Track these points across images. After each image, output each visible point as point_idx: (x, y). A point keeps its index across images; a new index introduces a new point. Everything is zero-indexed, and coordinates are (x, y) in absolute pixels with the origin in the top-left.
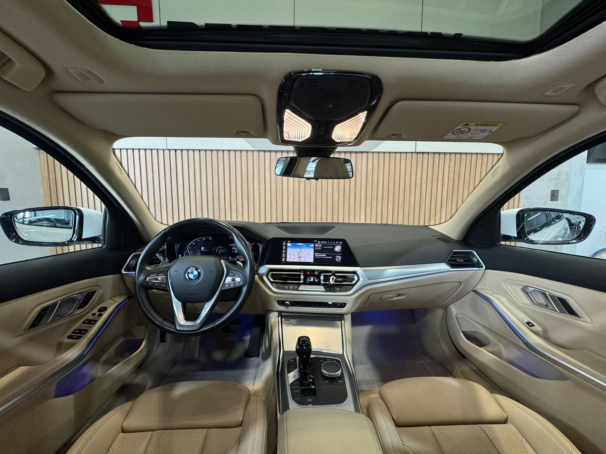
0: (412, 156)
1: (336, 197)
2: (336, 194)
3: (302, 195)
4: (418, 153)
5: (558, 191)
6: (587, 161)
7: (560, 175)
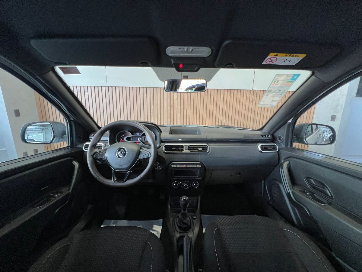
0: (250, 92)
1: (205, 116)
2: (205, 114)
3: (185, 114)
4: (254, 90)
5: (335, 116)
6: (356, 96)
7: (338, 106)
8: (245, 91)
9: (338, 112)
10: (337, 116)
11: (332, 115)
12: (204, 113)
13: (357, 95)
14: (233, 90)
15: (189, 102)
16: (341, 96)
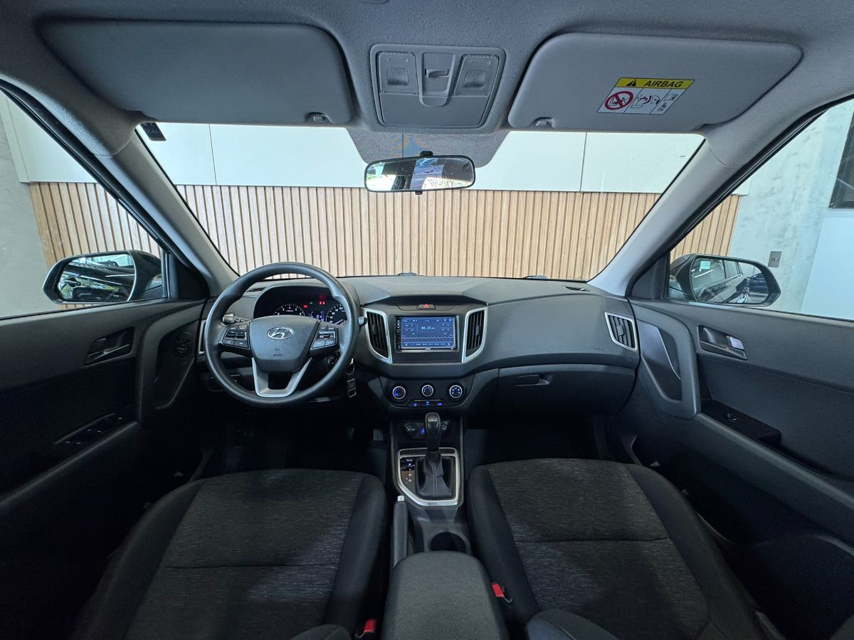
0: (575, 197)
4: (584, 193)
5: (780, 253)
6: (830, 206)
7: (785, 229)
8: (561, 194)
9: (785, 246)
10: (783, 253)
11: (772, 253)
12: (461, 250)
13: (831, 201)
14: (532, 194)
15: (423, 224)
16: (794, 204)
